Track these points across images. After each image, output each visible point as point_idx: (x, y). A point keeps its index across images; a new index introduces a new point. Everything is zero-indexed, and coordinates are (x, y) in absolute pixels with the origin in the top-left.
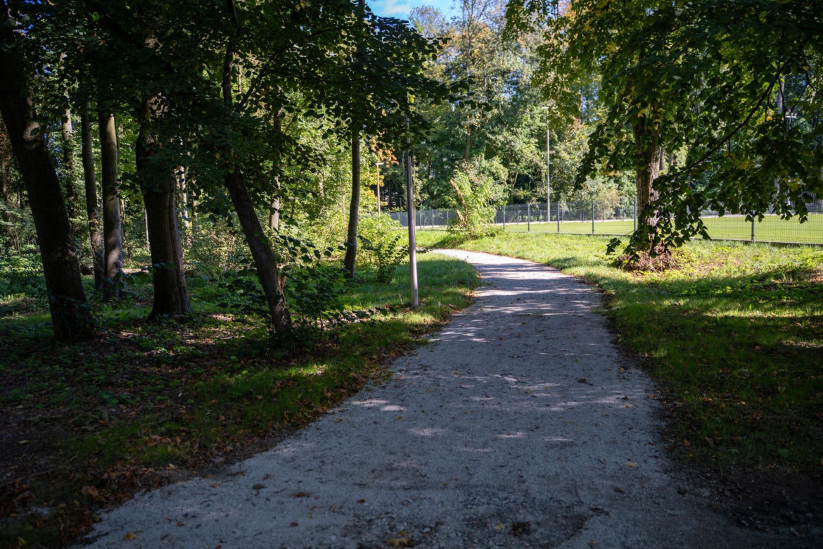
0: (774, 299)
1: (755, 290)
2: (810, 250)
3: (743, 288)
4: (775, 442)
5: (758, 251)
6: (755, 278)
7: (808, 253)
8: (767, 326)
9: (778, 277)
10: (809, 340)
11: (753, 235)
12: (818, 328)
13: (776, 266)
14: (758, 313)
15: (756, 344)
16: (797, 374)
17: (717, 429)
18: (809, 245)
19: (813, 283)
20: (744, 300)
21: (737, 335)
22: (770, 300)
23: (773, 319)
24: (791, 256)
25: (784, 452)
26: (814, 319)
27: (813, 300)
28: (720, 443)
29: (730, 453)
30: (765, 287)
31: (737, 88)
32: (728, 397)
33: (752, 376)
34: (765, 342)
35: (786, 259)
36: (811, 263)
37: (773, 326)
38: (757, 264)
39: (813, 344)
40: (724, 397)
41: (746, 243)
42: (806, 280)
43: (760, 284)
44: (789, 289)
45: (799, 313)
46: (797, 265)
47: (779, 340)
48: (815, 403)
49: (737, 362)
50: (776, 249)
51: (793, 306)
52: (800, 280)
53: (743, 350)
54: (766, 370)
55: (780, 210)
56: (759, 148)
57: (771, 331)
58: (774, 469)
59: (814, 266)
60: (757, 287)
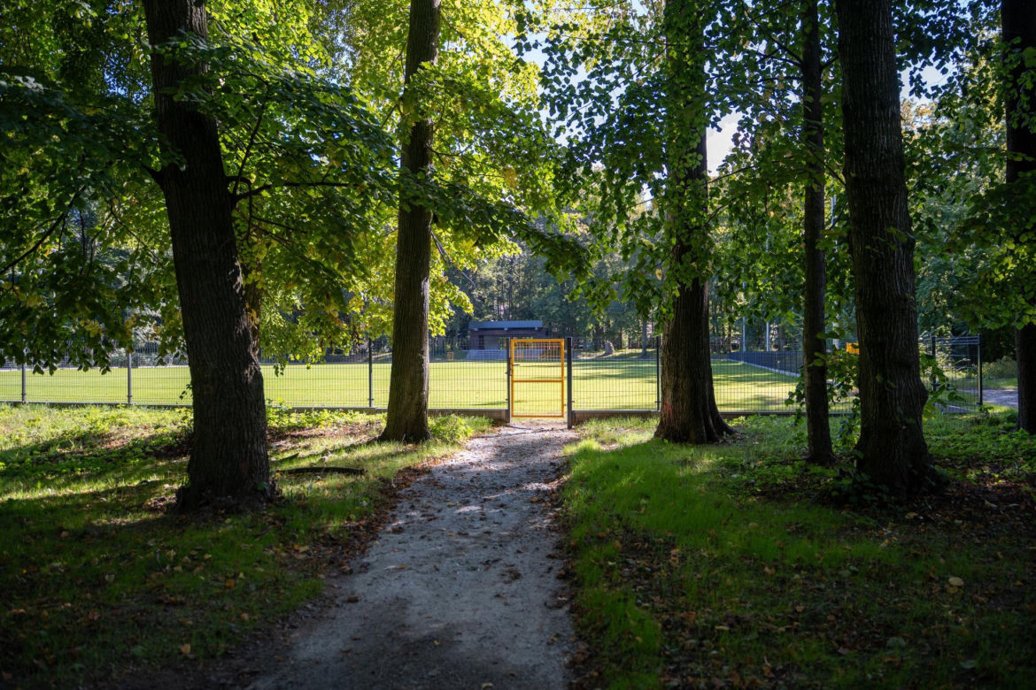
0: (66, 473)
1: (38, 464)
2: (98, 410)
3: (21, 462)
4: (124, 642)
5: (33, 414)
6: (35, 448)
7: (97, 414)
8: (65, 506)
9: (65, 445)
10: (124, 515)
11: (23, 394)
12: (127, 501)
13: (60, 431)
14: (50, 492)
15: (61, 530)
16: (123, 557)
17: (46, 645)
18: (96, 404)
19: (108, 449)
20: (27, 477)
21: (31, 522)
22: (61, 474)
23: (71, 497)
24: (77, 419)
25: (138, 650)
26: (119, 491)
27: (113, 469)
28: (56, 662)
29: (73, 670)
30: (50, 458)
31: (24, 203)
32: (46, 602)
33: (68, 570)
34: (71, 526)
35: (70, 423)
36: (103, 426)
37: (74, 506)
38: (34, 431)
39: (129, 519)
40: (40, 604)
41: (15, 404)
42: (99, 447)
43: (43, 456)
44: (82, 459)
45: (101, 486)
46: (85, 429)
47: (90, 520)
48: (154, 585)
49: (43, 555)
50: (55, 411)
51: (92, 478)
52: (92, 447)
53: (46, 540)
54: (84, 559)
55: (77, 359)
56: (51, 282)
57: (72, 513)
58: (131, 674)
59: (107, 429)
60: (39, 460)
